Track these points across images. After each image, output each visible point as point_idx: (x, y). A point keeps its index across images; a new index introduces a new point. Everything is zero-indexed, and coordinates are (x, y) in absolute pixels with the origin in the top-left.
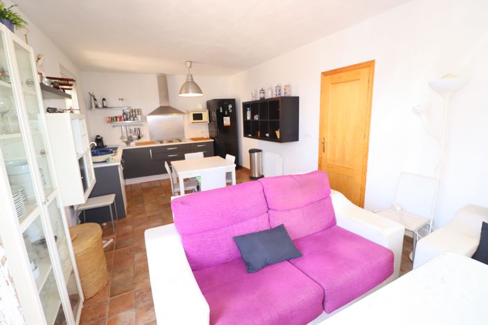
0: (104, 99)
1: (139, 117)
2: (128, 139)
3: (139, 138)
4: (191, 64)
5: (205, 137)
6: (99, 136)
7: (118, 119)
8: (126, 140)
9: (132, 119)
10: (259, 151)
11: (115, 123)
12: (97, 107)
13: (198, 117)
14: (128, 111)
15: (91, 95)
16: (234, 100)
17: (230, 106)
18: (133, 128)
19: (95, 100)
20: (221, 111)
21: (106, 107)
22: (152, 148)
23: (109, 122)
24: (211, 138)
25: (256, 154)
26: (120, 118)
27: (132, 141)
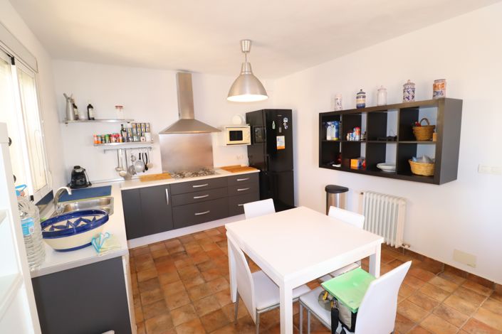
0: (90, 106)
1: (147, 135)
2: (128, 170)
3: (146, 168)
4: (251, 45)
5: (243, 165)
6: (78, 167)
7: (114, 139)
8: (125, 172)
9: (135, 139)
10: (344, 190)
11: (107, 145)
12: (77, 118)
13: (236, 136)
14: (129, 126)
15: (68, 99)
16: (291, 111)
17: (286, 121)
18: (136, 153)
19: (75, 106)
20: (274, 127)
21: (93, 119)
22: (169, 186)
23: (97, 143)
24: (252, 166)
25: (338, 195)
26: (117, 136)
27: (134, 173)
